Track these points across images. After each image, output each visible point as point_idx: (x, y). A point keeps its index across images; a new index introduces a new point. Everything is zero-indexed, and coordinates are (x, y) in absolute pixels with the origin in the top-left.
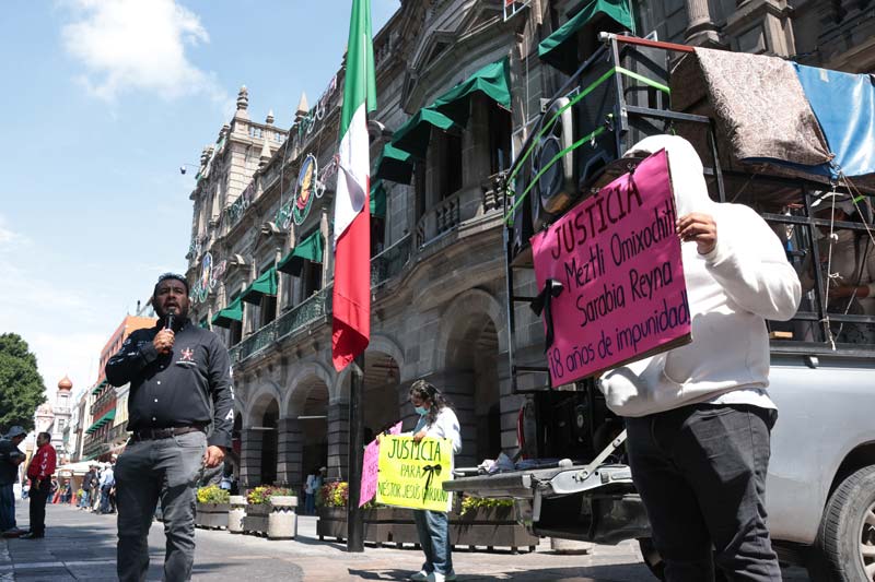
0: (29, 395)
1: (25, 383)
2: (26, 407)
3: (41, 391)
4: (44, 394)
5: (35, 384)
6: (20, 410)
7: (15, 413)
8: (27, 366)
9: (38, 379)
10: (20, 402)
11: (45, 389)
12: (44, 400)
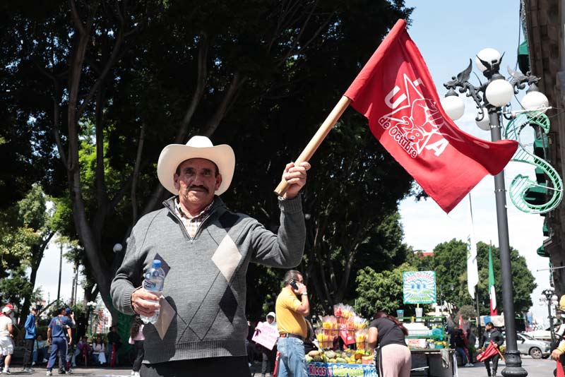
0: (523, 285)
1: (520, 278)
2: (523, 293)
3: (532, 281)
4: (535, 282)
5: (527, 277)
6: (520, 295)
7: (517, 297)
8: (519, 266)
9: (528, 274)
10: (519, 290)
11: (535, 279)
12: (535, 286)
